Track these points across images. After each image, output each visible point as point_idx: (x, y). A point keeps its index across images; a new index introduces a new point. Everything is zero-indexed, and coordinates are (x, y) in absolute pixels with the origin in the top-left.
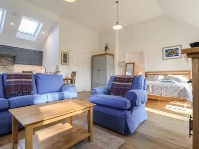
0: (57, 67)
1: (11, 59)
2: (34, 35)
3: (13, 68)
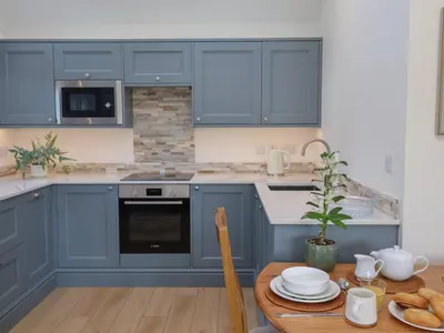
3: (192, 146)
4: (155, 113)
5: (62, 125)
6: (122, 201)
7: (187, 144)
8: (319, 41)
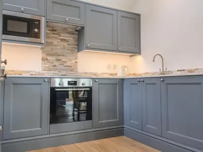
3: (76, 62)
7: (73, 62)
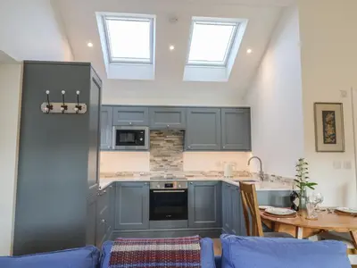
0: (301, 164)
1: (175, 139)
2: (226, 66)
4: (161, 144)
5: (116, 150)
6: (151, 191)
8: (249, 108)
